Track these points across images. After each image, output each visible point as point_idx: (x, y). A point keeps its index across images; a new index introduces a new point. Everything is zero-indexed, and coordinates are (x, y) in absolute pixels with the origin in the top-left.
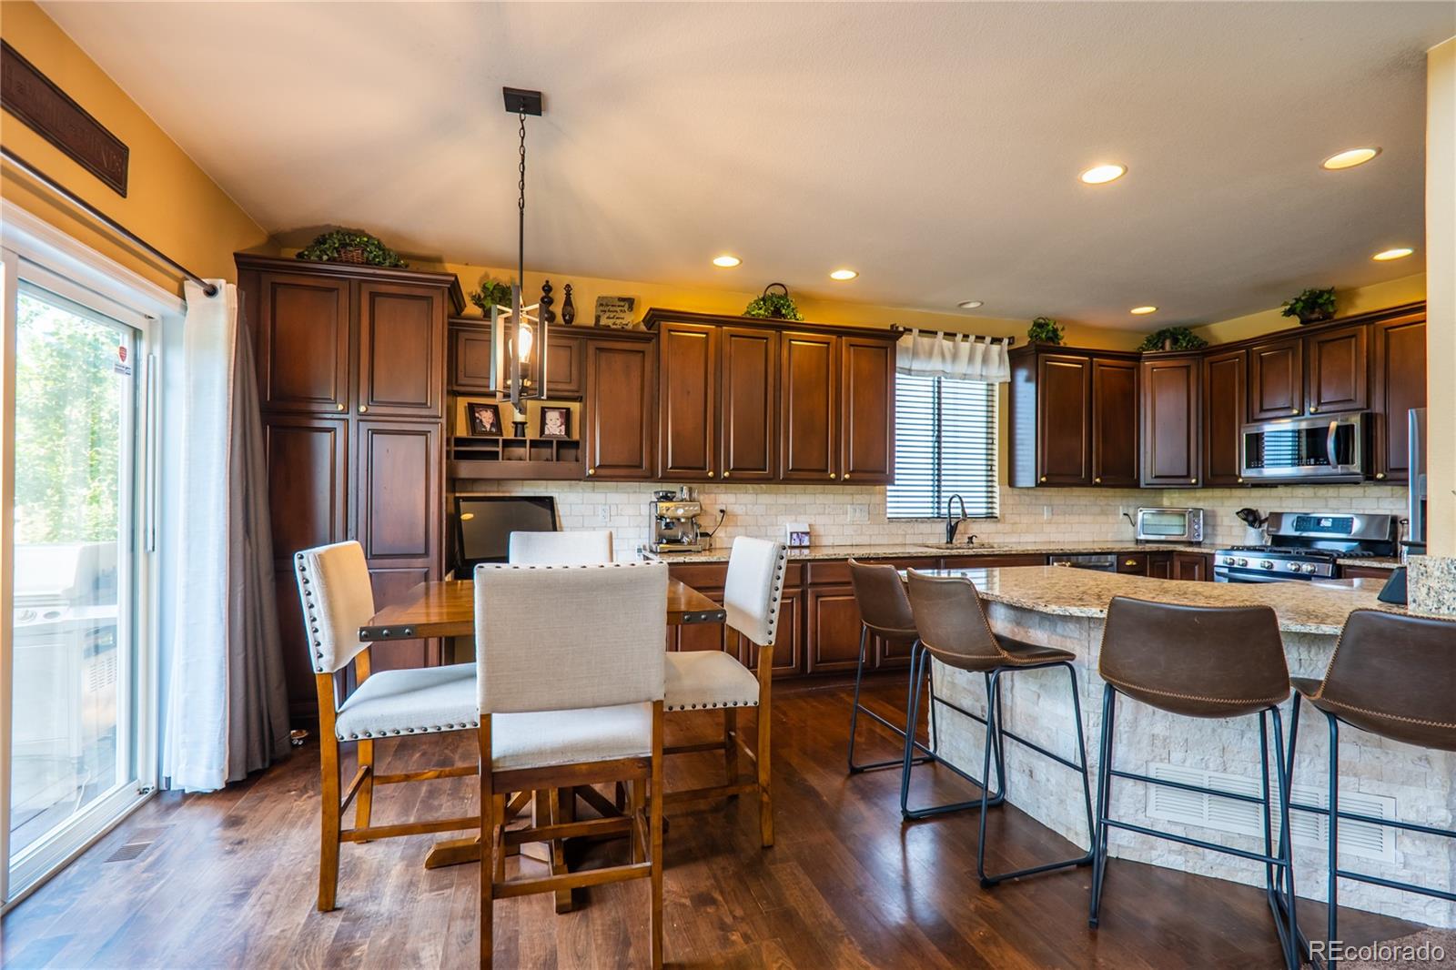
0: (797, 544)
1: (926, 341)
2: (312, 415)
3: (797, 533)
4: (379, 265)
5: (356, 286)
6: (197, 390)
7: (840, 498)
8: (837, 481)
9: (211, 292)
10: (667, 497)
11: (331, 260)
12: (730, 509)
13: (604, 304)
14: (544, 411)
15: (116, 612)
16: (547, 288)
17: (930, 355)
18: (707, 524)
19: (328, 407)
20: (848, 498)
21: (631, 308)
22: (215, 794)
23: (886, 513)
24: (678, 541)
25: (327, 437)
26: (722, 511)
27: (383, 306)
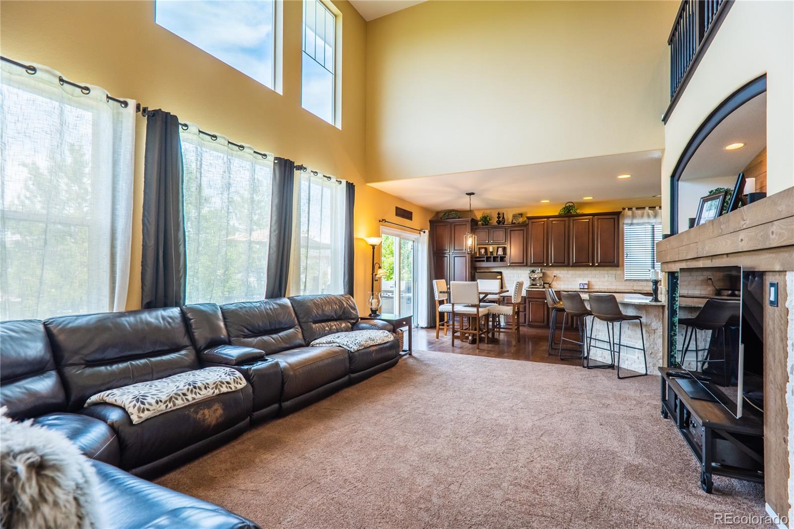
0: (582, 287)
1: (640, 212)
2: (445, 253)
3: (582, 284)
4: (456, 218)
5: (451, 223)
6: (422, 251)
7: (602, 272)
8: (593, 266)
9: (424, 232)
10: (533, 272)
11: (446, 219)
12: (558, 275)
13: (514, 216)
14: (498, 248)
15: (411, 295)
16: (499, 214)
17: (642, 216)
18: (549, 280)
19: (446, 251)
20: (606, 272)
21: (521, 217)
22: (426, 328)
23: (624, 278)
24: (536, 285)
25: (446, 258)
26: (555, 276)
27: (457, 227)
